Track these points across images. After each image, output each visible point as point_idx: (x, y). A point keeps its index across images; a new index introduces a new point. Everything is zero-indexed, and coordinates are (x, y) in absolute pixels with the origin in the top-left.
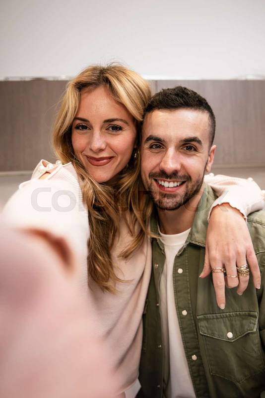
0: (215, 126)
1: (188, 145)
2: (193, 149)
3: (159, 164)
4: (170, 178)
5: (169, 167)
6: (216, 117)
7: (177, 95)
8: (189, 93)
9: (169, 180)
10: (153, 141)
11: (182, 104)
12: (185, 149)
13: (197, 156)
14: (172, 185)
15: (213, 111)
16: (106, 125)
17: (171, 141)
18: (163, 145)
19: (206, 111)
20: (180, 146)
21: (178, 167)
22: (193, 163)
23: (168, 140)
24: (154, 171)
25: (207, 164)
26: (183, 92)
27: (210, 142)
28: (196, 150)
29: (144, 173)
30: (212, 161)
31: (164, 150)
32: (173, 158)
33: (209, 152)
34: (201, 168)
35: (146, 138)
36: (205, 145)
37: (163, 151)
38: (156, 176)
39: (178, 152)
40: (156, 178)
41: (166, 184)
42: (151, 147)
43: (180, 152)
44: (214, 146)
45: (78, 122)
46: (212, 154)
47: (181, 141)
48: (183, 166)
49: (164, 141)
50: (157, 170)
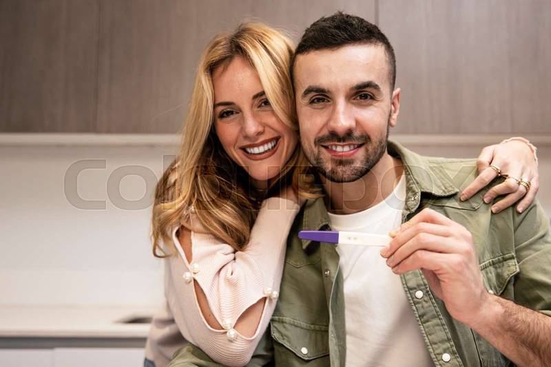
0: (395, 61)
1: (363, 93)
2: (369, 97)
3: (326, 124)
4: (344, 141)
5: (340, 125)
6: (394, 48)
7: (338, 27)
8: (354, 22)
9: (342, 144)
10: (314, 94)
11: (346, 39)
12: (358, 98)
13: (375, 106)
14: (346, 149)
15: (390, 41)
16: (257, 101)
17: (338, 90)
18: (328, 97)
19: (380, 44)
20: (352, 96)
21: (353, 124)
22: (372, 116)
23: (334, 90)
24: (321, 135)
25: (390, 116)
26: (346, 22)
27: (391, 84)
28: (373, 98)
29: (307, 139)
30: (398, 111)
31: (330, 103)
32: (344, 113)
33: (391, 99)
34: (384, 122)
35: (303, 91)
36: (385, 89)
37: (330, 105)
38: (324, 142)
39: (350, 105)
40: (325, 145)
41: (339, 149)
42: (312, 102)
43: (352, 103)
44: (397, 90)
45: (220, 109)
46: (396, 101)
47: (352, 89)
48: (357, 122)
49: (329, 91)
50: (325, 132)
